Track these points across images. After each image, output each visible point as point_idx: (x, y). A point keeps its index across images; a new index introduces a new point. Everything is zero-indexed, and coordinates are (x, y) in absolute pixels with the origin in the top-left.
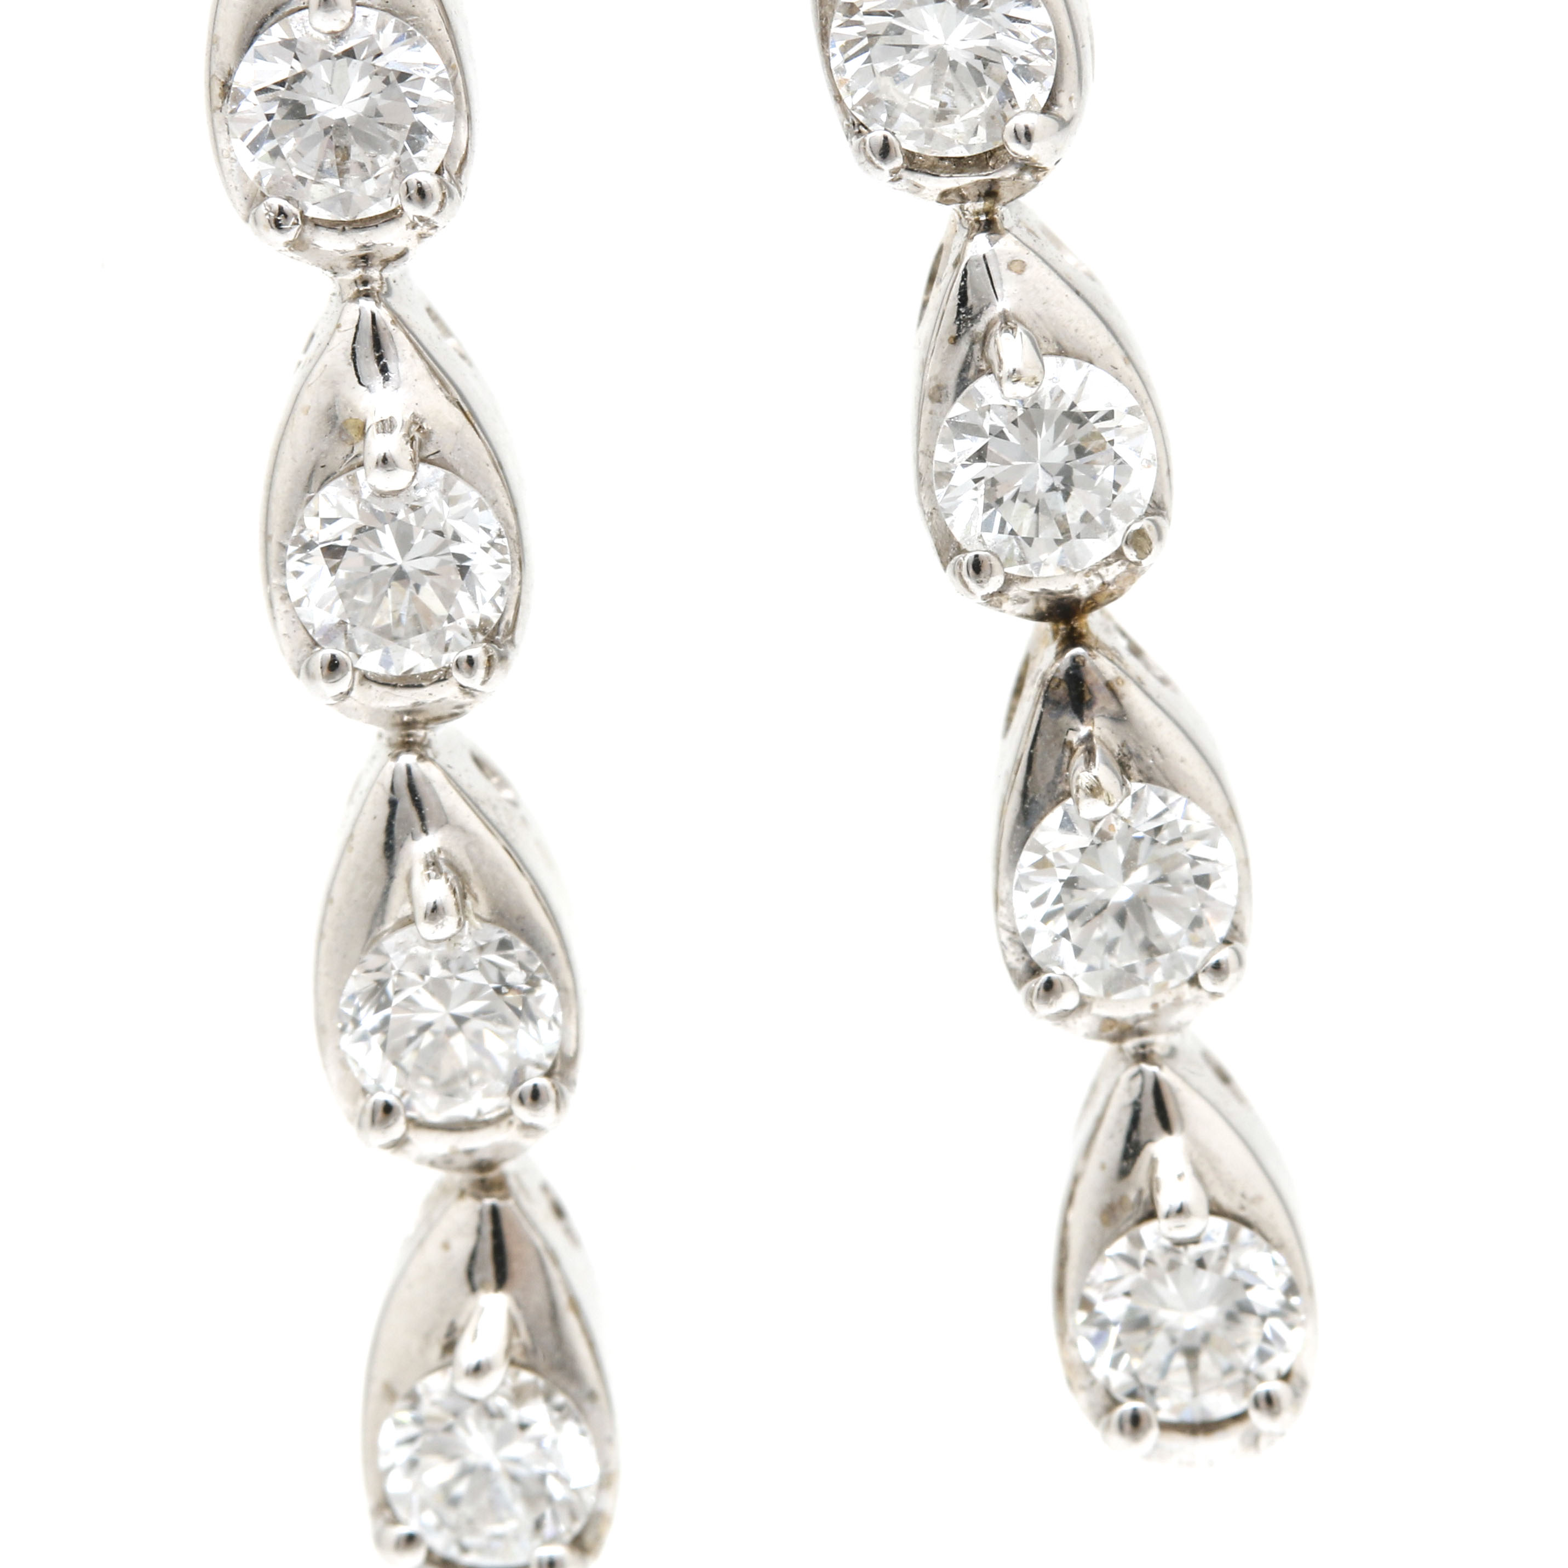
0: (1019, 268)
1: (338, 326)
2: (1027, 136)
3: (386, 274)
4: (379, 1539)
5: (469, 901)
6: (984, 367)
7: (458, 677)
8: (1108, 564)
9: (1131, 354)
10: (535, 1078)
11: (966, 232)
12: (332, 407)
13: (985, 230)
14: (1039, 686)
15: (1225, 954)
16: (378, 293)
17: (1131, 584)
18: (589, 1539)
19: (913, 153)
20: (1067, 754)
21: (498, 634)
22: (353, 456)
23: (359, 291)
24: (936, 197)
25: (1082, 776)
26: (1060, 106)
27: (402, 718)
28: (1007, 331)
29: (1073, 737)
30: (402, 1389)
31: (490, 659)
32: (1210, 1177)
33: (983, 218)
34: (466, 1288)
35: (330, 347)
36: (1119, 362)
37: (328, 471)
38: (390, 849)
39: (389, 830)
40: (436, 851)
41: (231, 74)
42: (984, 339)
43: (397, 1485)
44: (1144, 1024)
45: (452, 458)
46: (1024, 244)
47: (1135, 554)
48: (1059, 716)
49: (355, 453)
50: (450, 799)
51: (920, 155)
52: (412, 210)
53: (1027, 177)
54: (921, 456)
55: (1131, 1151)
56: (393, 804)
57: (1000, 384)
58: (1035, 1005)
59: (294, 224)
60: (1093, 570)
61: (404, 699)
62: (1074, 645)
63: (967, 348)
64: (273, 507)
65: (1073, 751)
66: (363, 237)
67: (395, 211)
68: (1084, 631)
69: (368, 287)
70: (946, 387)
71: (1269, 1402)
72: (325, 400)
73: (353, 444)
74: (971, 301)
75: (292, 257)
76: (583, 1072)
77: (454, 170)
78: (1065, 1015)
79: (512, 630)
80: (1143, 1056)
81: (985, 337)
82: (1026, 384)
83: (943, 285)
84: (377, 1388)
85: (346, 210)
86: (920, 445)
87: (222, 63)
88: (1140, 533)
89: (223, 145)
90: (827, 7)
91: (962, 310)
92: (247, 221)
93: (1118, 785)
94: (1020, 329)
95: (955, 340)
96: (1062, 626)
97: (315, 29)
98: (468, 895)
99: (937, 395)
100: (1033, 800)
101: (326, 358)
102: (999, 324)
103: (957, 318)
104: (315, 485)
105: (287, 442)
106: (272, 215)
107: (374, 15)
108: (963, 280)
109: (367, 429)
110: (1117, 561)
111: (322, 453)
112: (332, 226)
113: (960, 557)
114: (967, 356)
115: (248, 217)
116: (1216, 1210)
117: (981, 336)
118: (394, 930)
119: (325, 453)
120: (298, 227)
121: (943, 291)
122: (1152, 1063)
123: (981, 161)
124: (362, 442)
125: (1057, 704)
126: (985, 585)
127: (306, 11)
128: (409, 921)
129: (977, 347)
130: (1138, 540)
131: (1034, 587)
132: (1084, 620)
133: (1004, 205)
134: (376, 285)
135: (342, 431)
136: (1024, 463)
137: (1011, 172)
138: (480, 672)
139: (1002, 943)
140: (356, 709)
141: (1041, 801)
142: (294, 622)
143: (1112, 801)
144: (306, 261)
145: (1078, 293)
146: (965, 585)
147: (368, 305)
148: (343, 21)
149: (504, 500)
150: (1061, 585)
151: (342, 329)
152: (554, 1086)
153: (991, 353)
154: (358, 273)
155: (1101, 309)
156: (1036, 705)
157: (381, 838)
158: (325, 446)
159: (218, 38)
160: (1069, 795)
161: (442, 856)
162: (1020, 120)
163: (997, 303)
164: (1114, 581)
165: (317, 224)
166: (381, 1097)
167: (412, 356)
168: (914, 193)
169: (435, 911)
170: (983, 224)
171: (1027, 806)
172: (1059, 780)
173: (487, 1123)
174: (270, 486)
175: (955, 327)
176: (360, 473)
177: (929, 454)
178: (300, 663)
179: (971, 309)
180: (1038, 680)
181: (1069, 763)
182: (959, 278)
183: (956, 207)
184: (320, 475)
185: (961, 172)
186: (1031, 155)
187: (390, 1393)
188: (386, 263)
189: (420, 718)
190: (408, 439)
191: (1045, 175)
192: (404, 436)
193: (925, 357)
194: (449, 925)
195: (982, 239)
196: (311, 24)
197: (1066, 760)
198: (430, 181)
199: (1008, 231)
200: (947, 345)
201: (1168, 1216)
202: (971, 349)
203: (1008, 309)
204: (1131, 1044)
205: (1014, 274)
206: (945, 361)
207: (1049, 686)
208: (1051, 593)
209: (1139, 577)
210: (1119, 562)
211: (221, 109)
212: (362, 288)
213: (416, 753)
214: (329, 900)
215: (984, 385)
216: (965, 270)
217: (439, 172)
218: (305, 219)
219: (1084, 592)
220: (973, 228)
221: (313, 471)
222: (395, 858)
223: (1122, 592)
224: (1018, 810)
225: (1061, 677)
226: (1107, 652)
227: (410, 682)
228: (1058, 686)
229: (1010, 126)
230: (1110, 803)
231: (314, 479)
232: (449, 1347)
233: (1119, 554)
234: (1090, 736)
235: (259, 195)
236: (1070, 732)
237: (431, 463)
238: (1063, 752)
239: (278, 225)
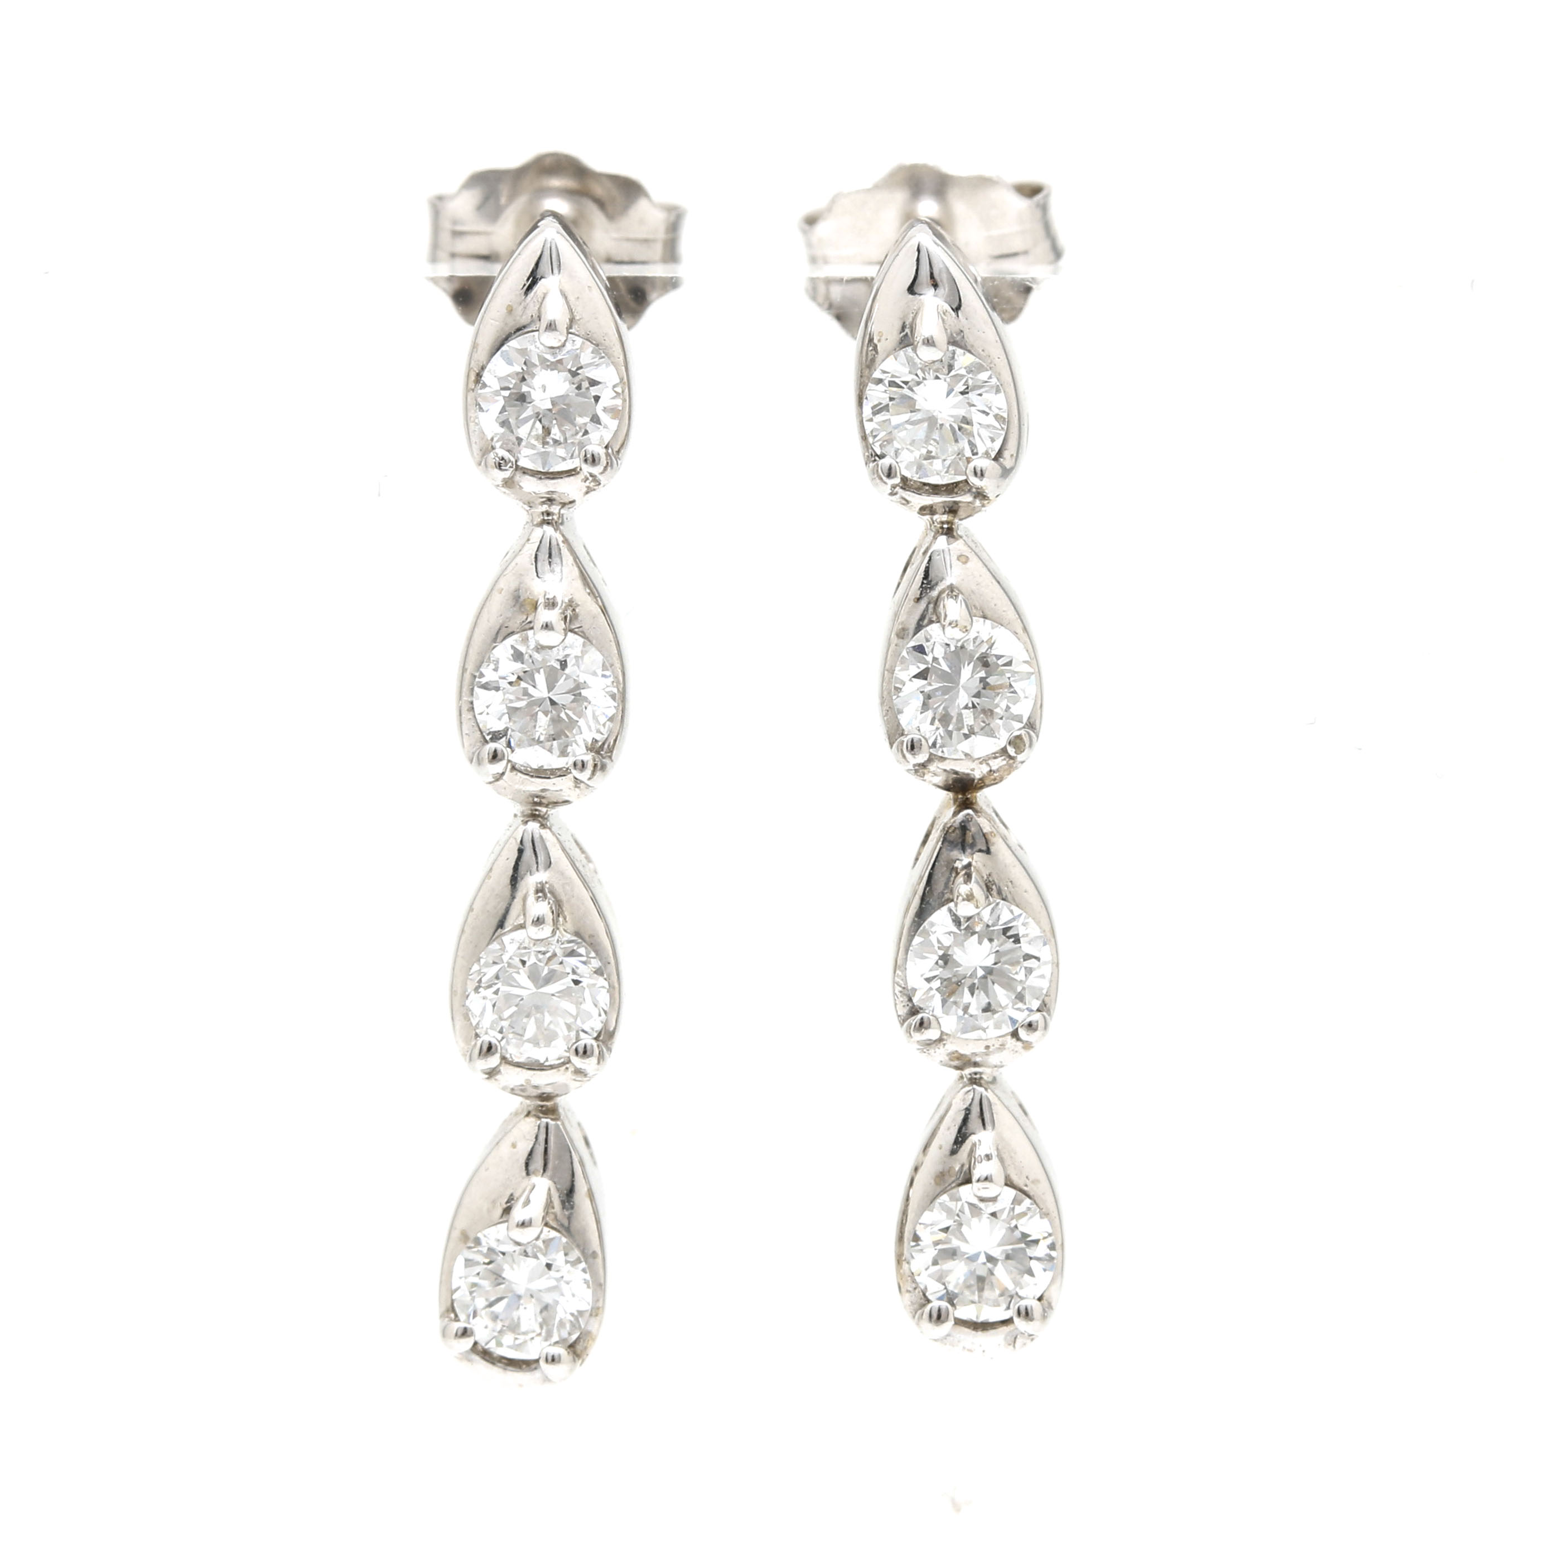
0: (964, 560)
1: (528, 540)
2: (980, 474)
3: (562, 511)
4: (444, 1333)
5: (561, 919)
6: (934, 619)
7: (575, 773)
8: (995, 758)
9: (1027, 627)
10: (587, 1040)
11: (933, 534)
12: (517, 590)
13: (946, 534)
14: (941, 831)
15: (1036, 1017)
16: (556, 522)
17: (1008, 774)
18: (579, 1348)
19: (906, 478)
20: (954, 875)
21: (602, 750)
22: (527, 622)
23: (544, 520)
24: (917, 509)
25: (963, 888)
26: (1004, 459)
27: (533, 800)
28: (952, 597)
29: (959, 865)
30: (472, 1236)
31: (595, 766)
32: (1008, 1162)
33: (945, 526)
34: (524, 1173)
35: (521, 552)
36: (1020, 631)
37: (510, 630)
38: (514, 881)
39: (516, 868)
40: (544, 882)
41: (483, 368)
42: (936, 602)
43: (462, 1296)
44: (978, 1059)
45: (591, 633)
46: (969, 546)
47: (1014, 750)
48: (952, 850)
49: (529, 620)
50: (556, 853)
51: (911, 480)
52: (587, 469)
53: (978, 503)
54: (886, 672)
55: (960, 1139)
56: (521, 851)
57: (944, 629)
58: (912, 1033)
59: (511, 467)
60: (984, 760)
61: (536, 785)
62: (967, 808)
63: (925, 605)
64: (471, 651)
65: (957, 874)
66: (551, 485)
67: (574, 470)
68: (974, 801)
69: (550, 518)
70: (908, 629)
71: (1026, 1314)
72: (513, 586)
73: (528, 614)
74: (932, 575)
75: (505, 493)
76: (618, 1042)
77: (616, 449)
78: (929, 1044)
79: (611, 750)
80: (975, 1081)
81: (937, 599)
82: (960, 630)
83: (914, 566)
84: (456, 1234)
85: (544, 465)
86: (887, 666)
87: (478, 361)
88: (1019, 737)
89: (471, 414)
90: (866, 378)
91: (925, 582)
92: (480, 464)
93: (984, 897)
94: (960, 597)
95: (918, 600)
96: (960, 796)
97: (541, 343)
98: (561, 915)
99: (902, 633)
100: (928, 903)
101: (518, 560)
102: (947, 592)
103: (921, 587)
104: (499, 639)
105: (485, 610)
106: (497, 459)
107: (579, 341)
108: (928, 563)
109: (538, 604)
110: (1001, 756)
111: (507, 618)
112: (534, 473)
113: (902, 738)
114: (924, 611)
115: (481, 462)
116: (1009, 1183)
117: (935, 599)
118: (511, 931)
119: (509, 619)
120: (512, 469)
121: (914, 570)
122: (980, 1085)
123: (951, 488)
124: (534, 614)
125: (951, 843)
126: (916, 756)
127: (537, 332)
128: (522, 926)
129: (931, 606)
130: (1017, 742)
131: (948, 766)
132: (975, 794)
133: (961, 520)
134: (555, 517)
135: (522, 605)
136: (950, 685)
137: (967, 498)
138: (588, 772)
139: (895, 994)
140: (505, 788)
141: (933, 904)
142: (473, 726)
143: (979, 906)
144: (513, 496)
145: (999, 582)
146: (904, 756)
147: (549, 530)
148: (560, 340)
149: (618, 665)
150: (964, 768)
151: (530, 542)
152: (598, 1046)
153: (941, 609)
154: (545, 508)
155: (1012, 596)
156: (937, 843)
157: (510, 872)
158: (509, 615)
159: (478, 345)
160: (952, 900)
161: (547, 886)
162: (980, 463)
163: (947, 578)
164: (998, 770)
165: (525, 471)
166: (486, 1038)
167: (573, 565)
168: (903, 504)
169: (539, 921)
170: (945, 530)
171: (924, 906)
172: (946, 891)
173: (552, 1067)
174: (470, 638)
175: (919, 592)
176: (530, 633)
177: (892, 671)
178: (473, 753)
179: (931, 581)
180: (941, 827)
181: (954, 881)
182: (926, 561)
183: (928, 517)
184: (504, 632)
185: (937, 494)
186: (982, 485)
187: (465, 1237)
188: (564, 505)
189: (544, 801)
190: (563, 616)
191: (988, 503)
192: (561, 613)
193: (897, 609)
194: (546, 931)
195: (943, 539)
196: (539, 339)
197: (952, 879)
198: (600, 451)
199: (961, 537)
200: (912, 602)
201: (978, 1181)
202: (927, 606)
203: (954, 583)
204: (968, 1071)
205: (960, 564)
206: (910, 613)
207: (947, 831)
208: (956, 773)
209: (1014, 770)
210: (1003, 758)
211: (473, 390)
212: (546, 518)
213: (540, 822)
214: (471, 909)
215: (934, 629)
216: (930, 557)
217: (606, 447)
218: (517, 468)
219: (977, 775)
220: (939, 532)
221: (500, 629)
222: (517, 886)
223: (1001, 779)
224: (917, 907)
225: (956, 826)
226: (986, 816)
227: (540, 773)
228: (953, 831)
229: (971, 465)
230: (977, 907)
231: (499, 635)
232: (507, 1211)
233: (1004, 751)
234: (969, 865)
235: (490, 447)
236: (957, 861)
237: (575, 633)
238: (951, 874)
239: (499, 466)
